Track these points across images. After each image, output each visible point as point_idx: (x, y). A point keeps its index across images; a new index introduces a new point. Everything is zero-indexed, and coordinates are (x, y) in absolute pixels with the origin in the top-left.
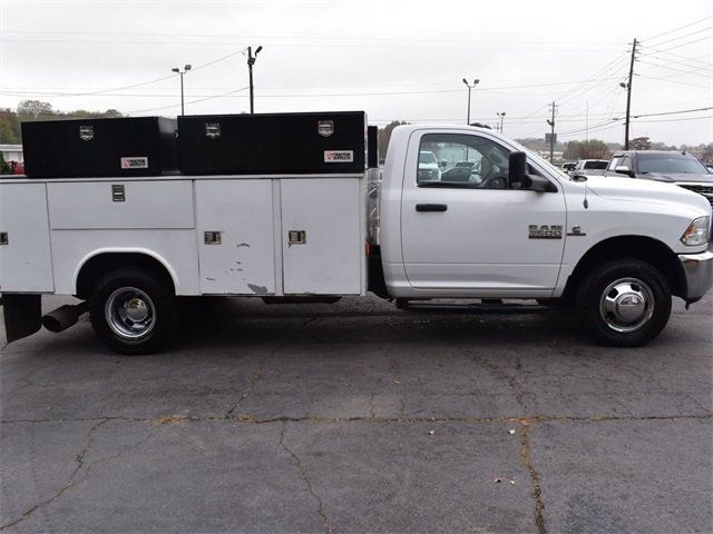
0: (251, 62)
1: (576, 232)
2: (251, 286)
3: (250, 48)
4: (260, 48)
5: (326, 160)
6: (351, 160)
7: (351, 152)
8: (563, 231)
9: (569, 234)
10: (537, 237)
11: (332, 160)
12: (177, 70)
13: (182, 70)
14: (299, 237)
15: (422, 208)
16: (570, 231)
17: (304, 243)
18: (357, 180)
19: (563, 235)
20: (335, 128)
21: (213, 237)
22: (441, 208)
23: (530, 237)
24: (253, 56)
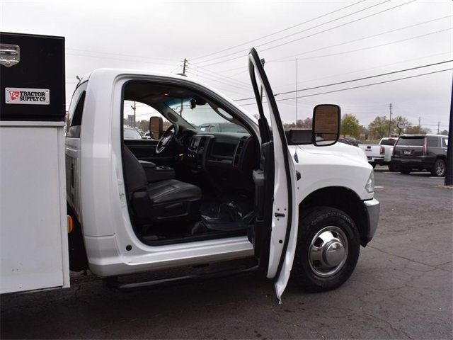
5: (8, 100)
6: (47, 102)
7: (47, 92)
11: (18, 101)
18: (56, 129)
20: (23, 55)
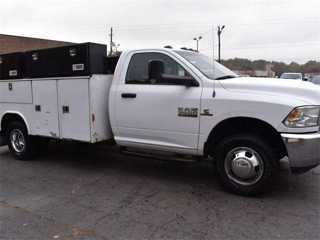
0: (219, 33)
1: (206, 113)
2: (51, 133)
3: (219, 27)
4: (224, 27)
6: (83, 69)
7: (83, 65)
8: (199, 112)
9: (202, 114)
10: (183, 116)
11: (76, 69)
12: (195, 39)
13: (198, 39)
14: (66, 109)
15: (125, 96)
16: (203, 112)
17: (68, 112)
19: (199, 115)
20: (77, 52)
21: (38, 108)
22: (133, 96)
23: (179, 115)
24: (220, 30)
